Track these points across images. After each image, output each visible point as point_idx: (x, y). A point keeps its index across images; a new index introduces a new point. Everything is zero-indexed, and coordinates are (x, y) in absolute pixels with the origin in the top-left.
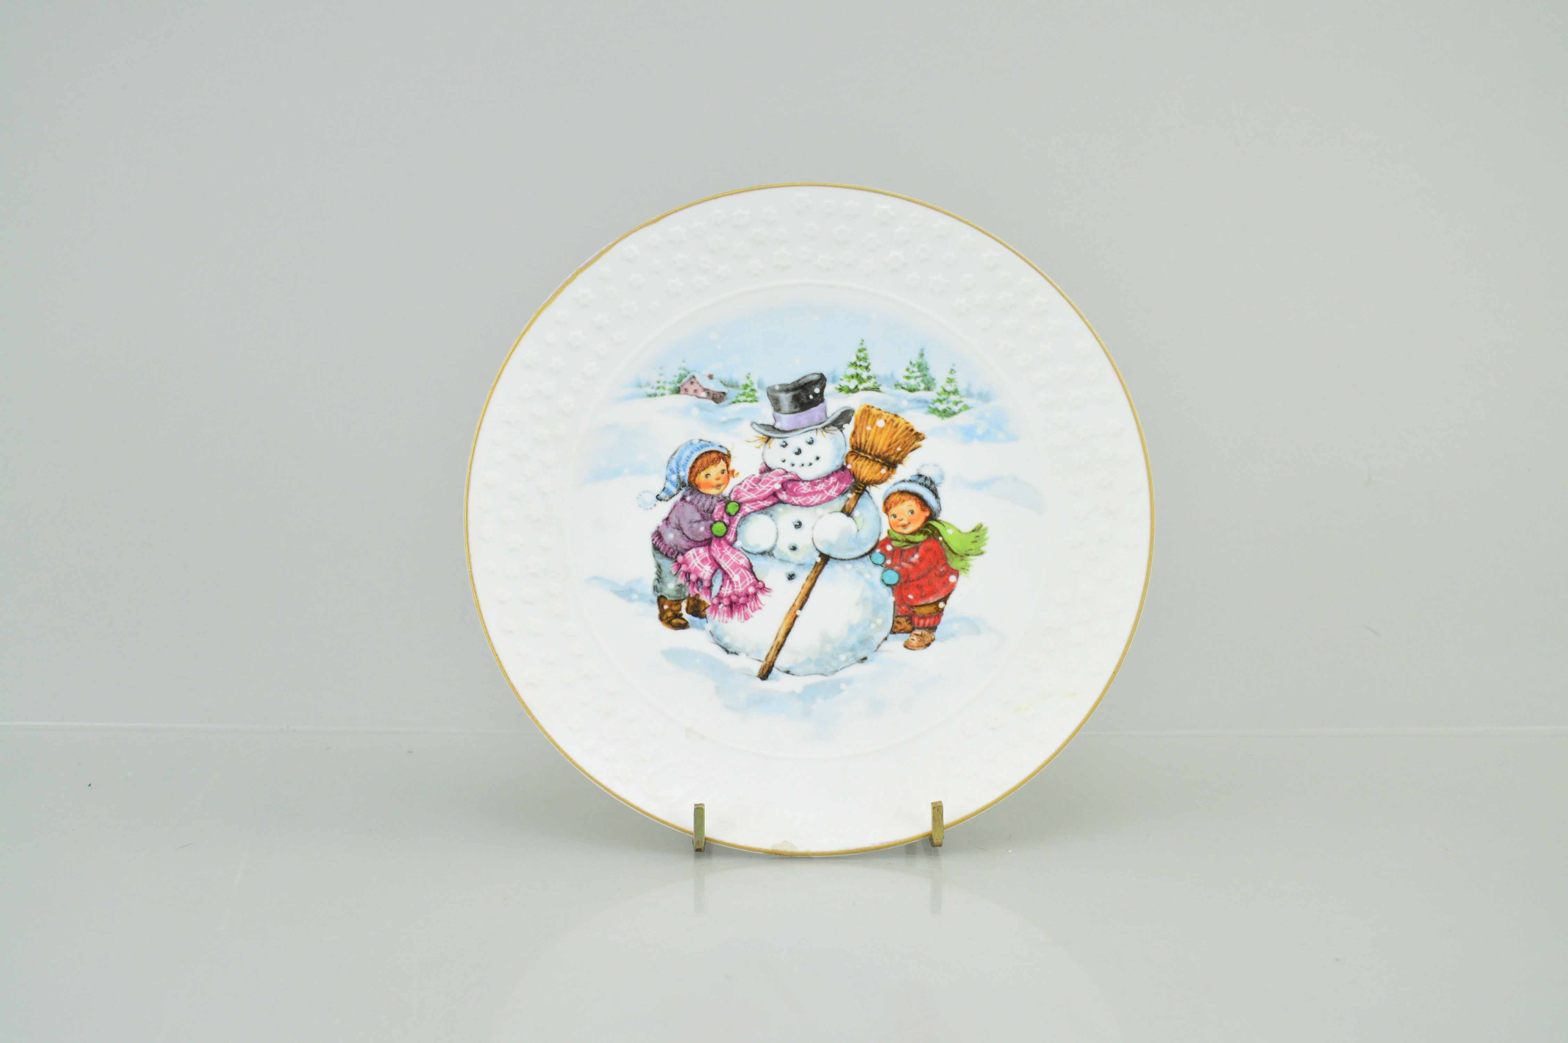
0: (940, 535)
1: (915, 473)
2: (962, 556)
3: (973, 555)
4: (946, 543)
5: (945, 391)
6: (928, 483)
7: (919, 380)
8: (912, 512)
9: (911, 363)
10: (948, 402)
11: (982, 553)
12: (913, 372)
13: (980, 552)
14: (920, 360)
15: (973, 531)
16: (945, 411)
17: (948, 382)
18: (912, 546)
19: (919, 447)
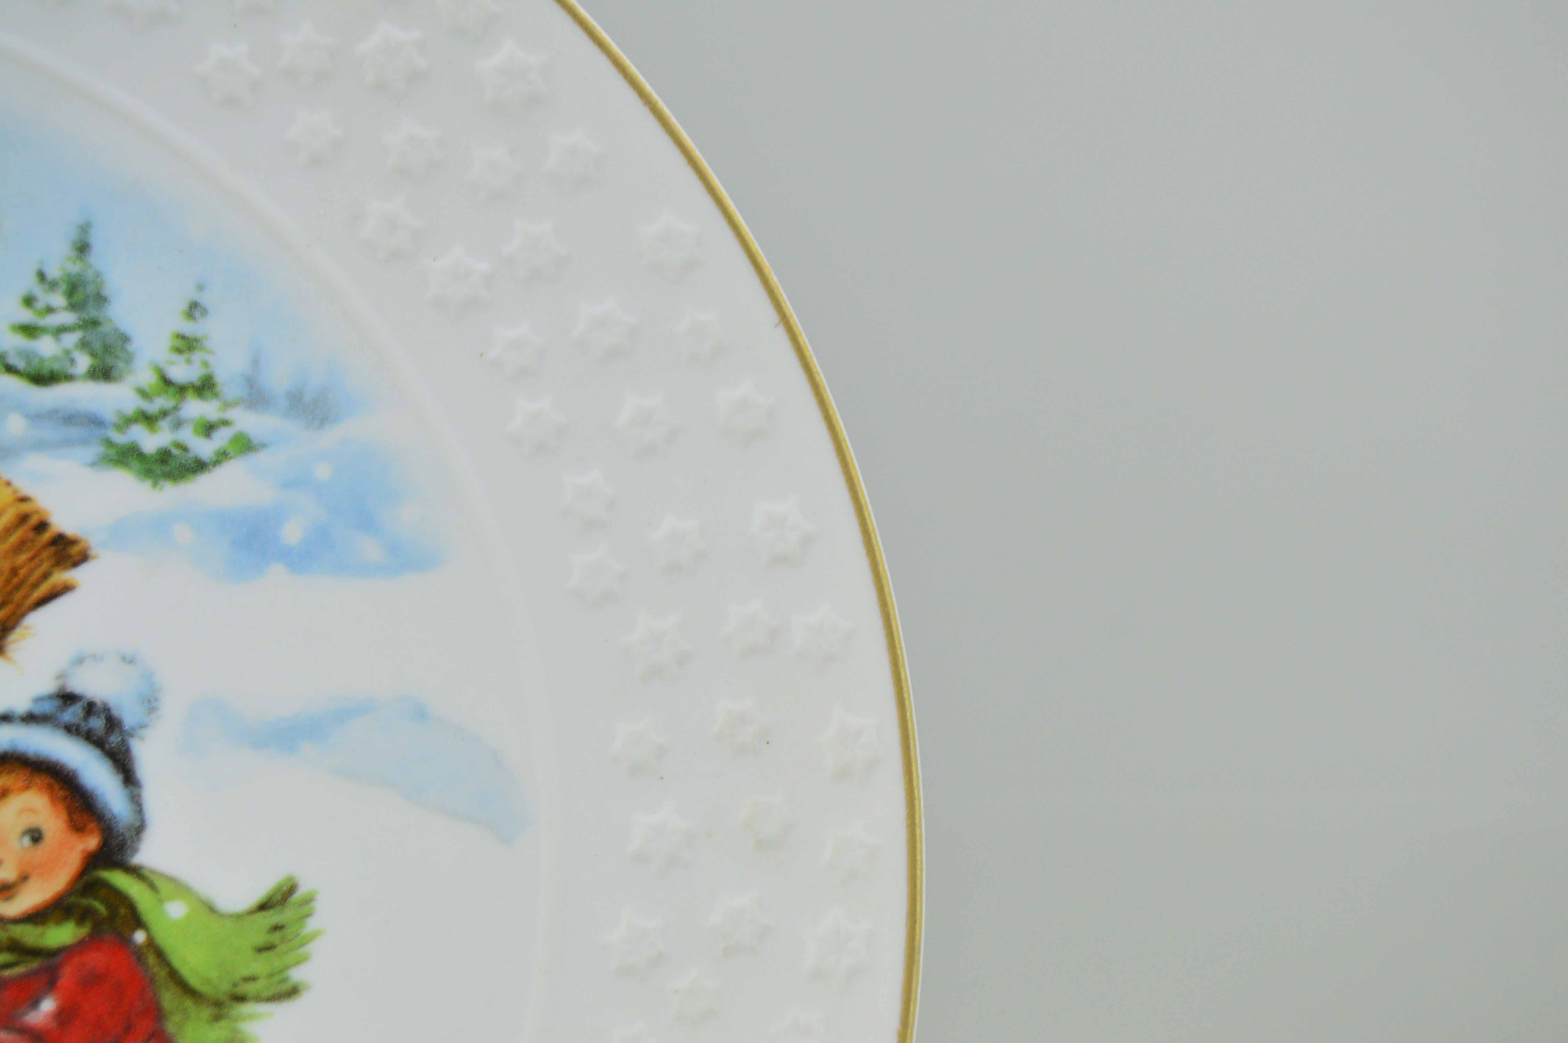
0: (137, 921)
1: (48, 686)
2: (218, 1004)
3: (258, 999)
4: (160, 954)
5: (167, 382)
6: (97, 724)
7: (71, 339)
8: (36, 836)
9: (42, 276)
10: (178, 424)
11: (293, 992)
12: (50, 310)
13: (285, 987)
14: (74, 268)
15: (264, 907)
16: (164, 456)
17: (178, 350)
18: (34, 964)
19: (66, 589)
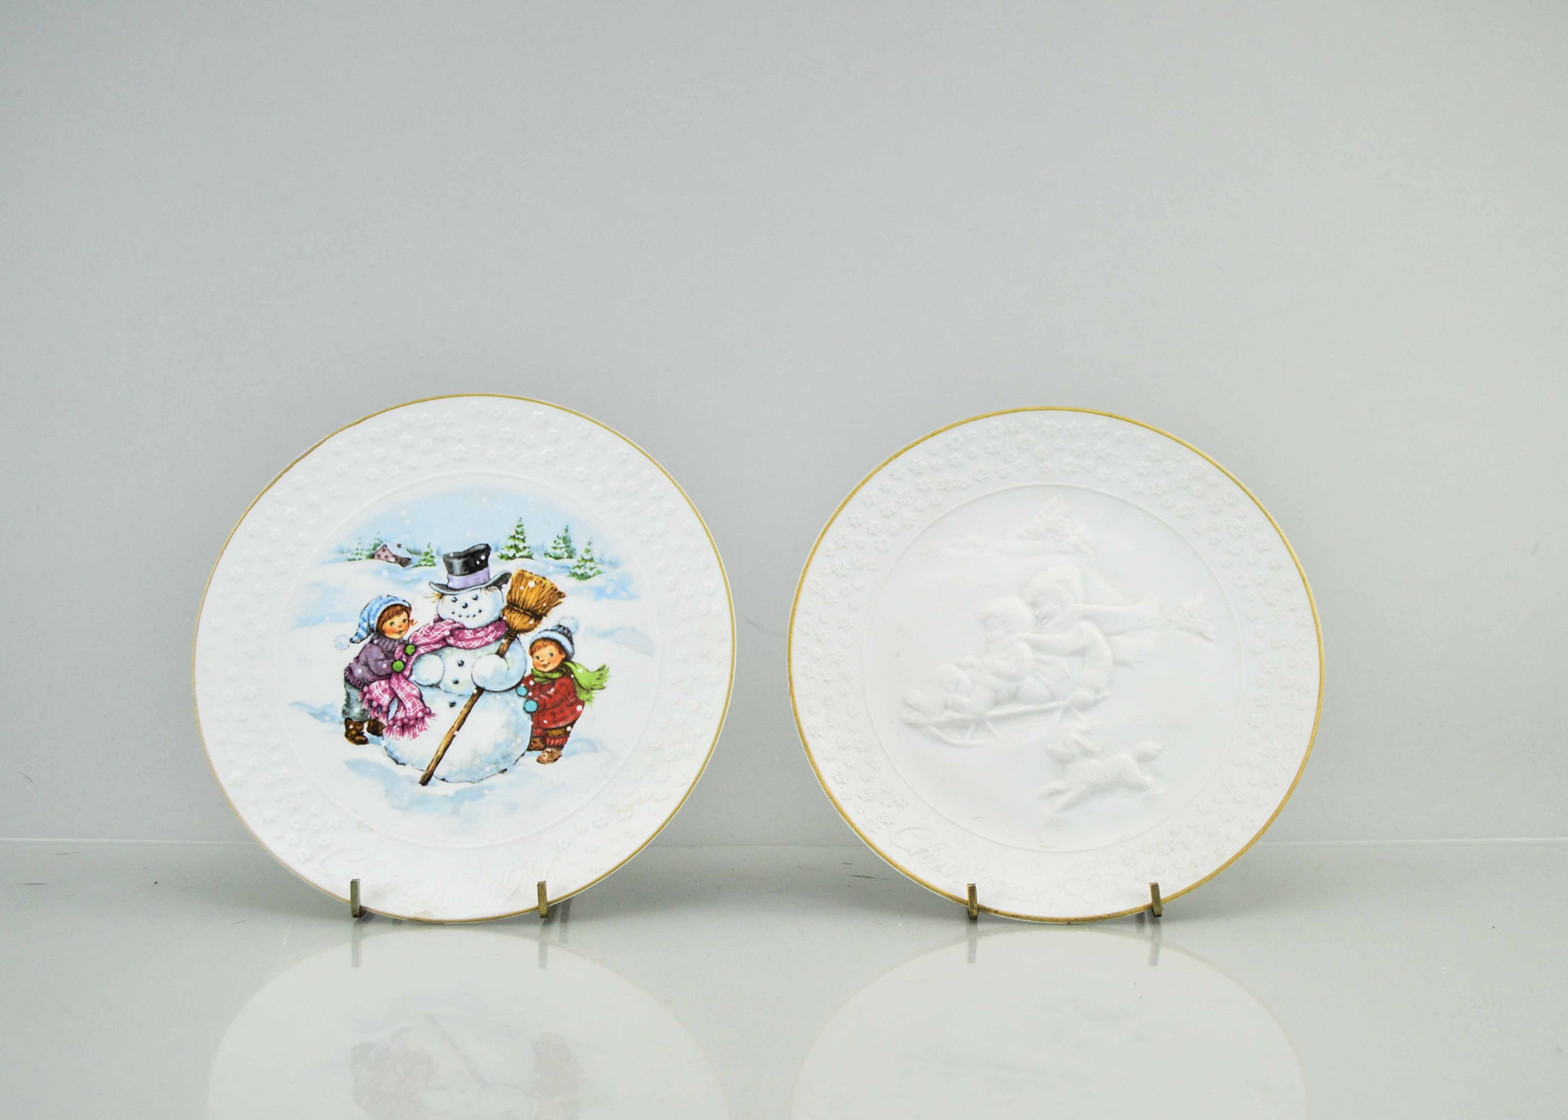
0: (572, 673)
1: (557, 624)
2: (588, 690)
3: (596, 689)
4: (577, 680)
5: (583, 559)
6: (566, 632)
7: (564, 550)
8: (552, 655)
9: (558, 536)
10: (585, 568)
11: (604, 688)
12: (559, 544)
13: (602, 687)
14: (565, 535)
15: (599, 670)
16: (582, 575)
17: (586, 552)
18: (550, 681)
19: (561, 603)
